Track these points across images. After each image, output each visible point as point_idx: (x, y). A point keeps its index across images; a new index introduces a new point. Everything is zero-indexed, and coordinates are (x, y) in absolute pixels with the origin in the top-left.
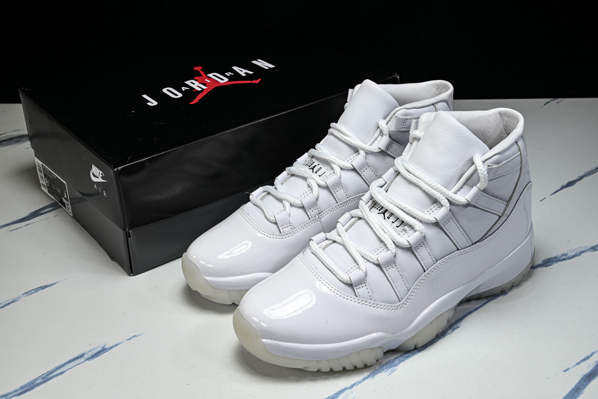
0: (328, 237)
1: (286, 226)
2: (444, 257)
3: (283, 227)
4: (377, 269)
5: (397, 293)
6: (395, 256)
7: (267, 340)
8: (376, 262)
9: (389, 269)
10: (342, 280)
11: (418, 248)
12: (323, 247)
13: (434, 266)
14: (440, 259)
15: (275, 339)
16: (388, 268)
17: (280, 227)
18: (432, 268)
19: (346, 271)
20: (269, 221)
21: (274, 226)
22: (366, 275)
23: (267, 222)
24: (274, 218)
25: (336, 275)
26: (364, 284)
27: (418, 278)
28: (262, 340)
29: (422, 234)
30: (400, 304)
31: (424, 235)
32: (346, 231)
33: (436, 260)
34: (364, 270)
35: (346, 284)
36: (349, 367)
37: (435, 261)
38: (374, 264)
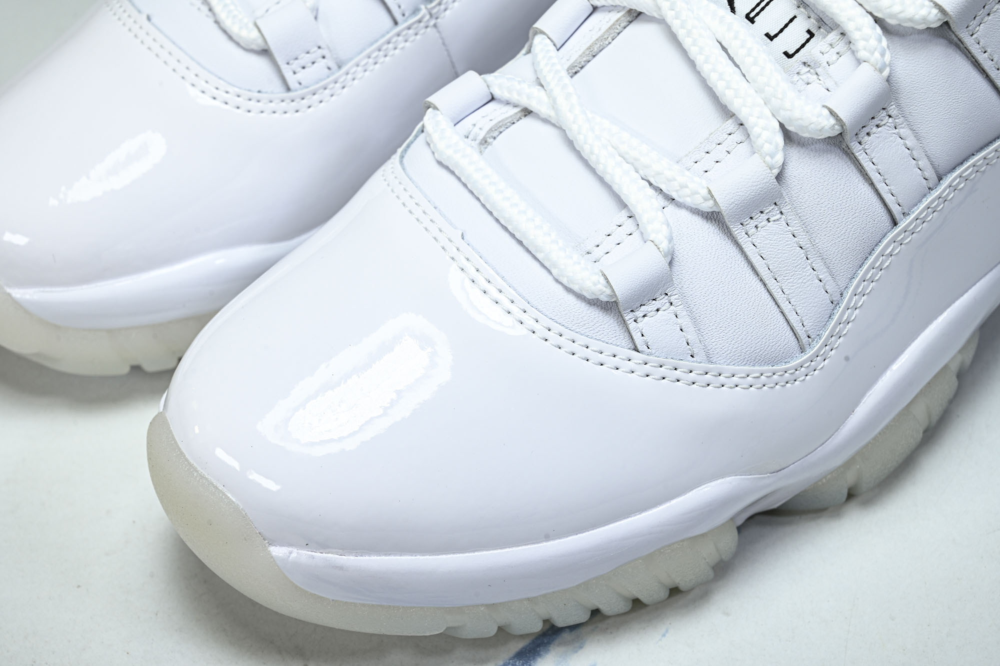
0: (497, 93)
1: (305, 59)
2: (966, 159)
3: (296, 65)
4: (708, 232)
5: (792, 318)
6: (779, 177)
7: (290, 549)
8: (707, 206)
9: (756, 227)
10: (576, 288)
11: (868, 134)
12: (481, 137)
13: (929, 200)
14: (953, 169)
15: (323, 546)
16: (753, 223)
17: (283, 67)
18: (922, 206)
19: (588, 248)
20: (238, 44)
21: (261, 63)
22: (670, 263)
23: (231, 46)
24: (255, 34)
25: (547, 264)
26: (665, 300)
27: (870, 254)
28: (269, 553)
29: (881, 71)
30: (805, 361)
31: (886, 73)
32: (574, 72)
33: (936, 172)
34: (664, 246)
35: (594, 303)
36: (648, 591)
37: (933, 177)
38: (696, 212)
